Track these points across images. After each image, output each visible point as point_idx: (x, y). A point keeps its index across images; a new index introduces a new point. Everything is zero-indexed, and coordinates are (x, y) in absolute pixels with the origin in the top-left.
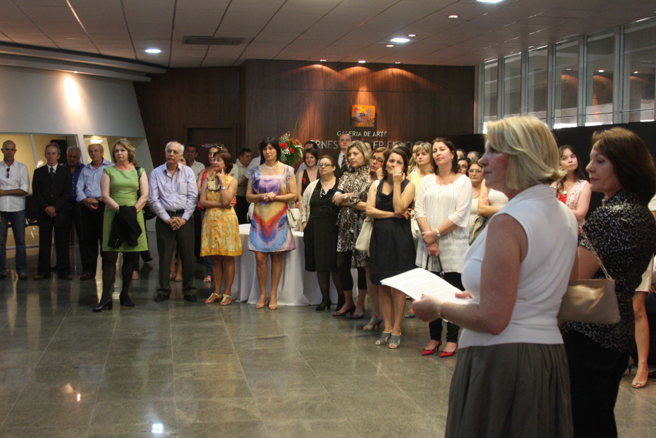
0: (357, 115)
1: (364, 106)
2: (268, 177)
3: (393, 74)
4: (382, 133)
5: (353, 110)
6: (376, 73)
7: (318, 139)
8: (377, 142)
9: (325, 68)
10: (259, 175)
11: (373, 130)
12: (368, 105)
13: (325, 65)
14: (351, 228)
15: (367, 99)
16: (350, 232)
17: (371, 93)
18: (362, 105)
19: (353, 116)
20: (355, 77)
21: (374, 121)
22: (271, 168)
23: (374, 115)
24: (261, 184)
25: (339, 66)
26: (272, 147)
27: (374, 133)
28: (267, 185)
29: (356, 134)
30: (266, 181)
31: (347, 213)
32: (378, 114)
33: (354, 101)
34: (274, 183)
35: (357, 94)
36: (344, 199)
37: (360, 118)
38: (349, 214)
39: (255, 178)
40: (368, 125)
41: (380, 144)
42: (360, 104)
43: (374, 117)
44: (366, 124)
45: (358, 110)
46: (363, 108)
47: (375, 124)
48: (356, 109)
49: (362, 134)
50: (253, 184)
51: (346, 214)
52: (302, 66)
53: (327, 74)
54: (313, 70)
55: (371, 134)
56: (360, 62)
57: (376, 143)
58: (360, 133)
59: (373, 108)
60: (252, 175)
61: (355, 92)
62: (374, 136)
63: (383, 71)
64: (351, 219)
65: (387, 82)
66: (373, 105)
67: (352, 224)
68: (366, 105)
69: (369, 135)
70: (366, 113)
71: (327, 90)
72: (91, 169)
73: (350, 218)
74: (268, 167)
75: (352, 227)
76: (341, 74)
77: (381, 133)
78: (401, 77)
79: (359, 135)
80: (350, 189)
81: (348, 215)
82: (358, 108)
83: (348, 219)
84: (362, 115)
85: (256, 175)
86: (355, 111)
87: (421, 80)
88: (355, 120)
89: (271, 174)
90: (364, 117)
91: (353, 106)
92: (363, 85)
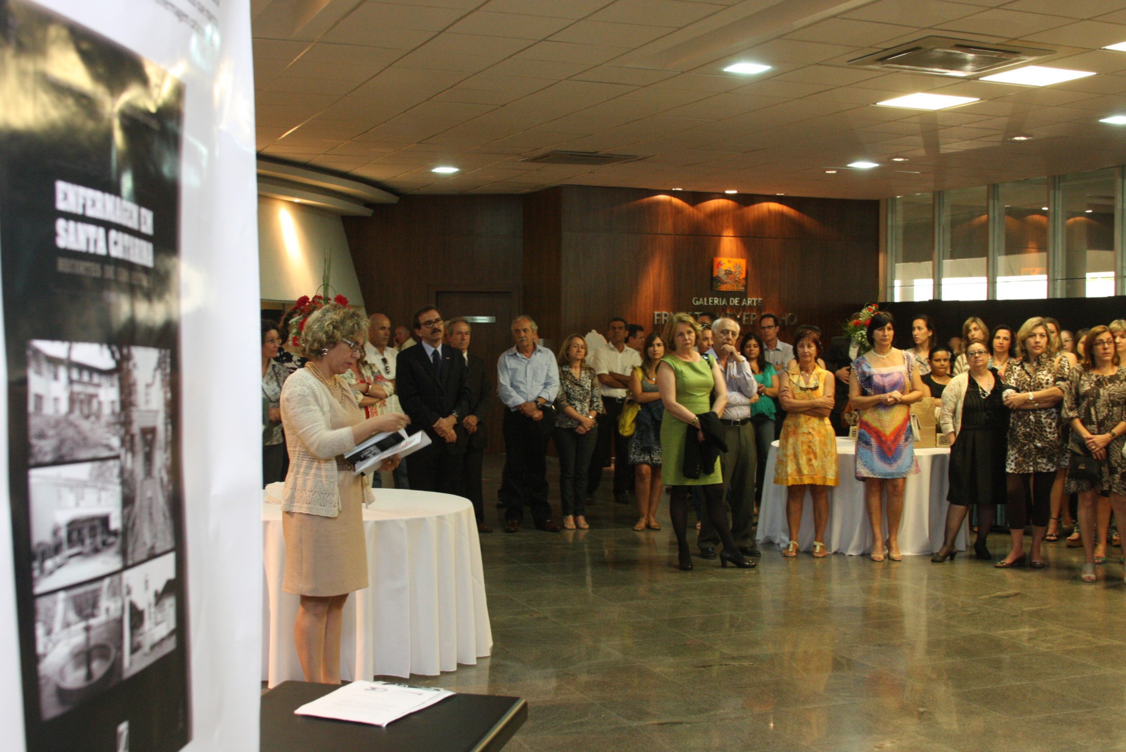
0: (720, 272)
1: (731, 259)
2: (885, 371)
3: (770, 211)
4: (755, 299)
5: (715, 266)
6: (746, 209)
7: (666, 310)
8: (749, 313)
9: (676, 201)
10: (869, 367)
11: (742, 295)
12: (736, 258)
13: (675, 197)
14: (1037, 441)
15: (734, 249)
16: (1035, 446)
17: (738, 239)
18: (727, 257)
19: (714, 276)
20: (716, 215)
21: (744, 282)
22: (884, 357)
23: (744, 273)
24: (877, 379)
25: (695, 198)
26: (891, 328)
27: (744, 300)
28: (887, 381)
29: (719, 302)
30: (882, 376)
31: (1030, 420)
32: (750, 272)
33: (716, 251)
34: (896, 377)
35: (719, 240)
36: (1029, 400)
37: (724, 278)
38: (1033, 420)
39: (864, 373)
40: (735, 289)
41: (752, 316)
42: (724, 257)
43: (744, 276)
44: (733, 286)
45: (721, 265)
46: (729, 262)
47: (746, 286)
48: (720, 264)
49: (728, 301)
50: (862, 382)
51: (1028, 421)
52: (643, 198)
53: (677, 211)
54: (658, 203)
55: (740, 302)
56: (727, 192)
57: (747, 316)
58: (724, 300)
59: (742, 262)
60: (857, 369)
61: (717, 238)
62: (745, 305)
63: (756, 206)
64: (1036, 428)
65: (761, 222)
66: (742, 258)
67: (1038, 435)
68: (732, 257)
69: (738, 303)
70: (733, 270)
71: (677, 235)
72: (518, 357)
73: (1035, 426)
74: (879, 356)
75: (1039, 440)
76: (697, 209)
77: (753, 301)
78: (781, 214)
79: (723, 303)
80: (1030, 385)
81: (1032, 422)
82: (722, 262)
83: (1032, 427)
84: (728, 273)
85: (866, 369)
86: (718, 267)
87: (807, 220)
88: (718, 280)
89: (885, 365)
90: (731, 276)
91: (715, 258)
92: (727, 227)
